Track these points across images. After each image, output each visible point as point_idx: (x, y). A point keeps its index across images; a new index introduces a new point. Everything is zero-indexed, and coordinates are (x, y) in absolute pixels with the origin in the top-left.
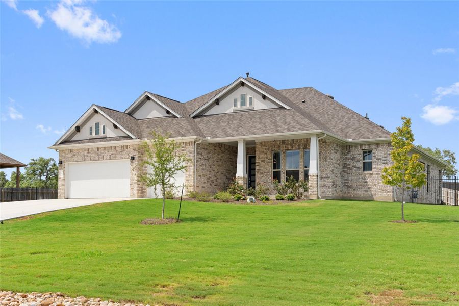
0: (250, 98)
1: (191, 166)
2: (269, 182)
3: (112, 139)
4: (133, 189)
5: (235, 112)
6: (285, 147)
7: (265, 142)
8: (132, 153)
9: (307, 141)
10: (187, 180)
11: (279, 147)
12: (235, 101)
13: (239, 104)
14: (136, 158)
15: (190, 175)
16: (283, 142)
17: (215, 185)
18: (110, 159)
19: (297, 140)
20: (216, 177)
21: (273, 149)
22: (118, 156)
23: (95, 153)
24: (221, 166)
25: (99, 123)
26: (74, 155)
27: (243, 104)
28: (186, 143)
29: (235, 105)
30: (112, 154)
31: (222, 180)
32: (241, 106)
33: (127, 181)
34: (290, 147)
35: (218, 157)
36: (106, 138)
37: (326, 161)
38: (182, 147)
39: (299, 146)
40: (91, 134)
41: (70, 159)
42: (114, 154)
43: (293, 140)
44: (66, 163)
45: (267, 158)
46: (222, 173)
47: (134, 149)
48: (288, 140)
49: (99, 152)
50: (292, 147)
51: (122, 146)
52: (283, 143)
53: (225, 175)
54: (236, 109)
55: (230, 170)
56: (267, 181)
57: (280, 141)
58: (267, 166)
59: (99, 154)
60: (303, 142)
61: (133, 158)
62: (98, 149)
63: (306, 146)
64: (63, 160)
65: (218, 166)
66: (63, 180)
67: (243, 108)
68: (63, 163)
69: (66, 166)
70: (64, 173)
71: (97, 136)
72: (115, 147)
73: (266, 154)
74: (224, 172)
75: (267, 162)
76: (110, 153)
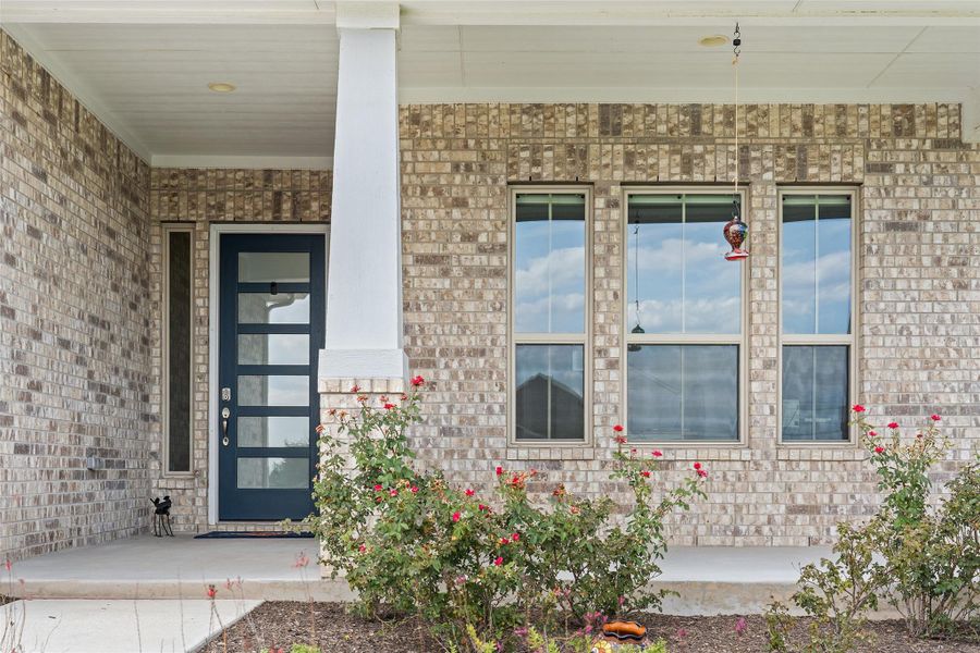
2: (492, 431)
6: (629, 159)
7: (448, 110)
9: (808, 123)
11: (578, 153)
16: (611, 118)
17: (21, 449)
19: (729, 112)
20: (23, 371)
21: (525, 171)
24: (56, 281)
31: (65, 405)
35: (40, 198)
37: (961, 286)
39: (745, 161)
43: (694, 113)
45: (469, 238)
46: (65, 344)
48: (651, 108)
52: (604, 122)
53: (80, 361)
55: (104, 325)
56: (473, 420)
57: (582, 109)
58: (470, 306)
60: (773, 131)
63: (803, 165)
65: (40, 275)
73: (461, 203)
74: (75, 331)
75: (468, 272)
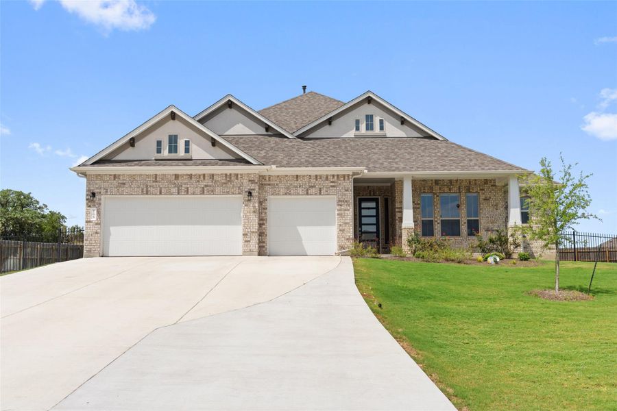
0: (380, 120)
1: (348, 210)
3: (204, 162)
4: (249, 241)
5: (356, 137)
6: (440, 188)
8: (247, 186)
9: (470, 182)
10: (340, 230)
11: (431, 188)
12: (358, 122)
13: (363, 126)
14: (255, 193)
15: (346, 223)
16: (437, 182)
18: (203, 193)
19: (456, 181)
22: (218, 190)
23: (170, 182)
25: (176, 137)
26: (124, 184)
27: (370, 127)
28: (338, 175)
29: (358, 129)
30: (206, 186)
32: (367, 129)
33: (238, 230)
34: (446, 189)
36: (191, 160)
38: (332, 182)
39: (459, 189)
40: (159, 151)
41: (114, 190)
42: (210, 186)
43: (451, 181)
44: (102, 197)
45: (414, 202)
47: (250, 181)
48: (443, 180)
49: (180, 181)
50: (450, 190)
51: (226, 175)
54: (358, 133)
57: (432, 180)
58: (414, 214)
59: (178, 186)
60: (464, 184)
61: (250, 193)
62: (177, 177)
63: (469, 189)
64: (96, 191)
66: (96, 224)
67: (370, 133)
68: (97, 197)
69: (102, 202)
70: (99, 213)
71: (173, 156)
72: (213, 175)
76: (202, 184)
